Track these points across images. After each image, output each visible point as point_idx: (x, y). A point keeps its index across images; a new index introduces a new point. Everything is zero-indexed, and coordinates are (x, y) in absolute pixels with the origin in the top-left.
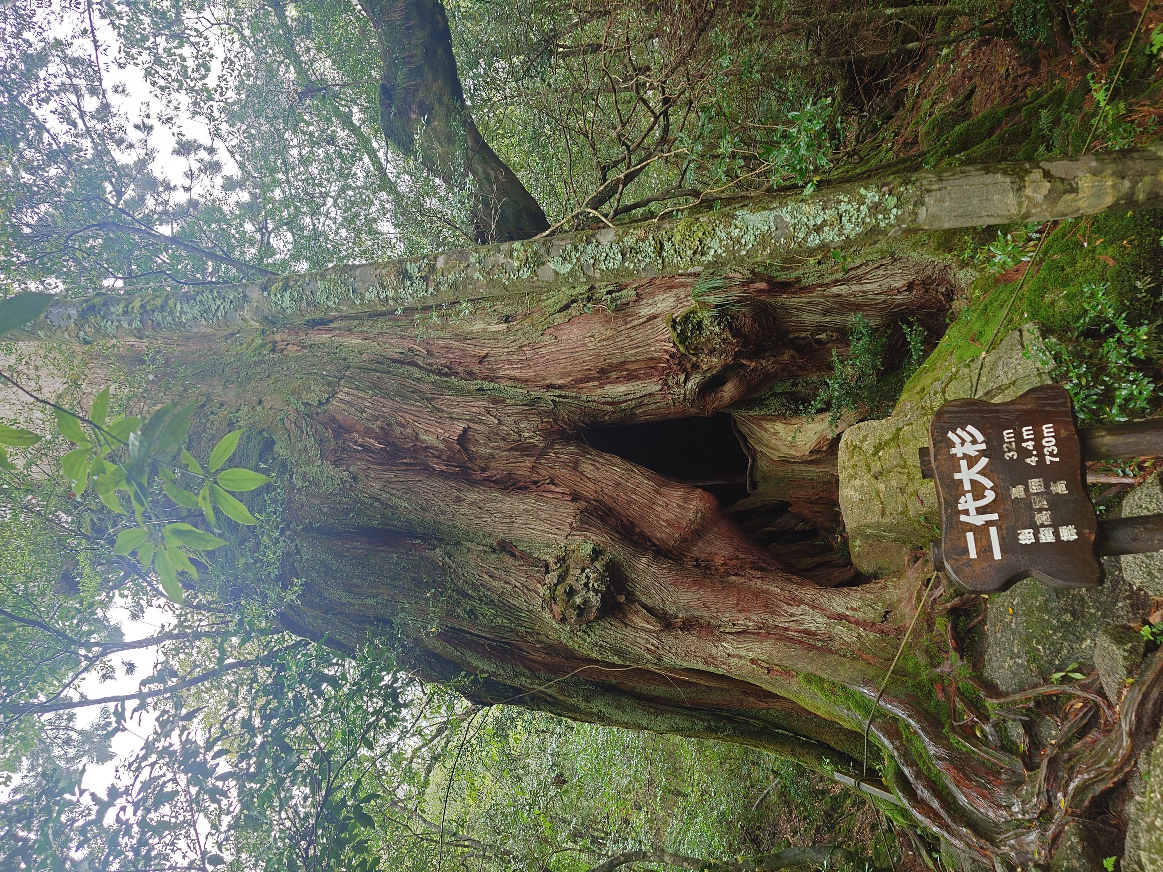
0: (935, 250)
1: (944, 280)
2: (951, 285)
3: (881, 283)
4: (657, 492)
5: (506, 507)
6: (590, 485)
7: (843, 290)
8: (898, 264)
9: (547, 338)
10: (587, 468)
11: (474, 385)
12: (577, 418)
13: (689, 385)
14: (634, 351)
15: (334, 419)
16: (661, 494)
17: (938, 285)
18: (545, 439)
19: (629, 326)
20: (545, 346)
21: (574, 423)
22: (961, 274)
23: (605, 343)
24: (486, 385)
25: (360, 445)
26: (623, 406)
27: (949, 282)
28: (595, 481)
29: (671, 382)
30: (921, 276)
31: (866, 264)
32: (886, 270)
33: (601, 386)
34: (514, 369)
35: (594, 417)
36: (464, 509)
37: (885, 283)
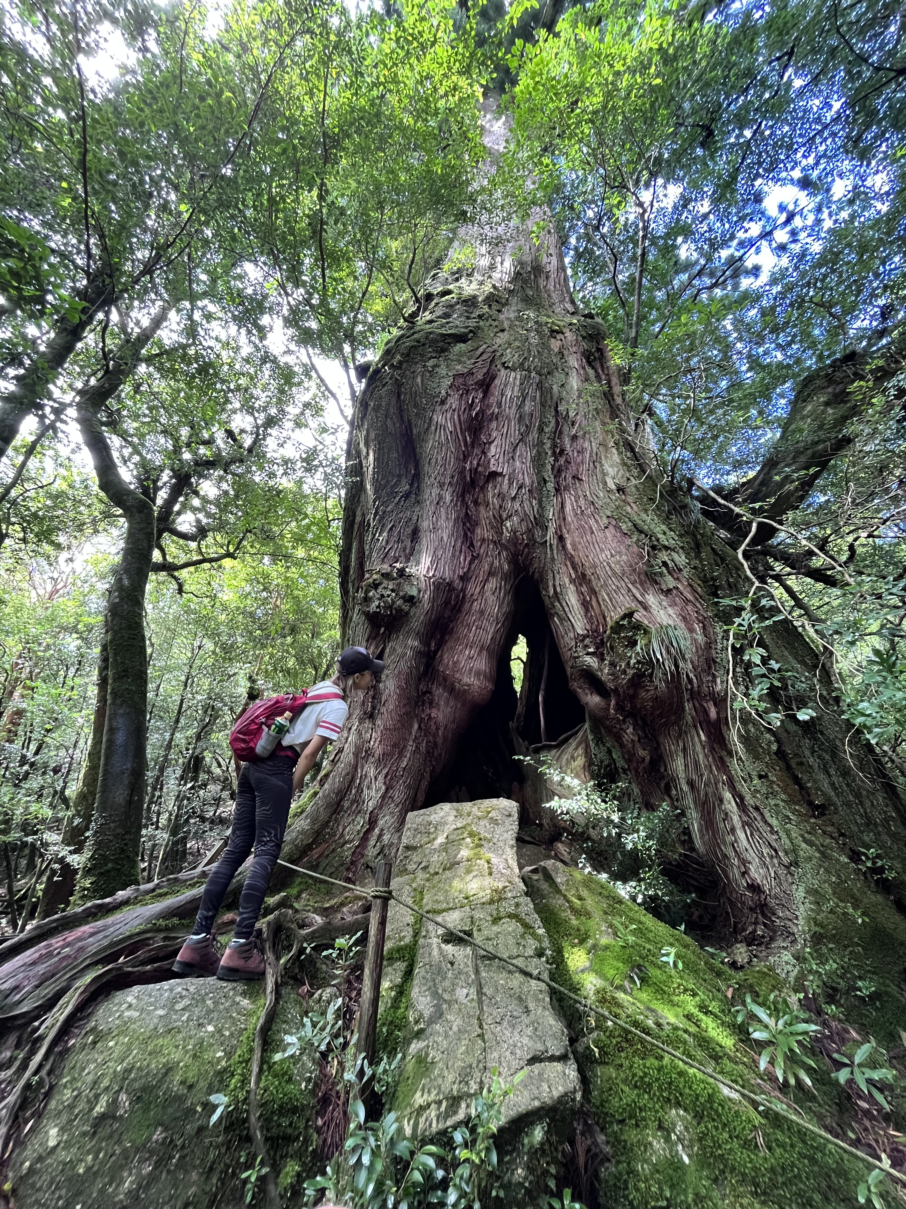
0: (815, 920)
1: (773, 933)
2: (769, 943)
3: (751, 851)
4: (482, 648)
5: (442, 522)
6: (478, 590)
7: (730, 804)
8: (782, 871)
9: (605, 521)
10: (493, 583)
11: (548, 474)
12: (536, 565)
13: (588, 659)
14: (606, 597)
15: (493, 378)
16: (480, 651)
17: (765, 925)
18: (508, 541)
19: (630, 586)
20: (597, 521)
21: (531, 564)
22: (787, 956)
23: (607, 568)
24: (551, 486)
25: (473, 401)
26: (557, 604)
27: (772, 939)
28: (482, 592)
29: (587, 641)
30: (772, 902)
31: (772, 832)
32: (771, 857)
33: (573, 581)
34: (572, 504)
35: (542, 581)
36: (435, 491)
37: (751, 856)
